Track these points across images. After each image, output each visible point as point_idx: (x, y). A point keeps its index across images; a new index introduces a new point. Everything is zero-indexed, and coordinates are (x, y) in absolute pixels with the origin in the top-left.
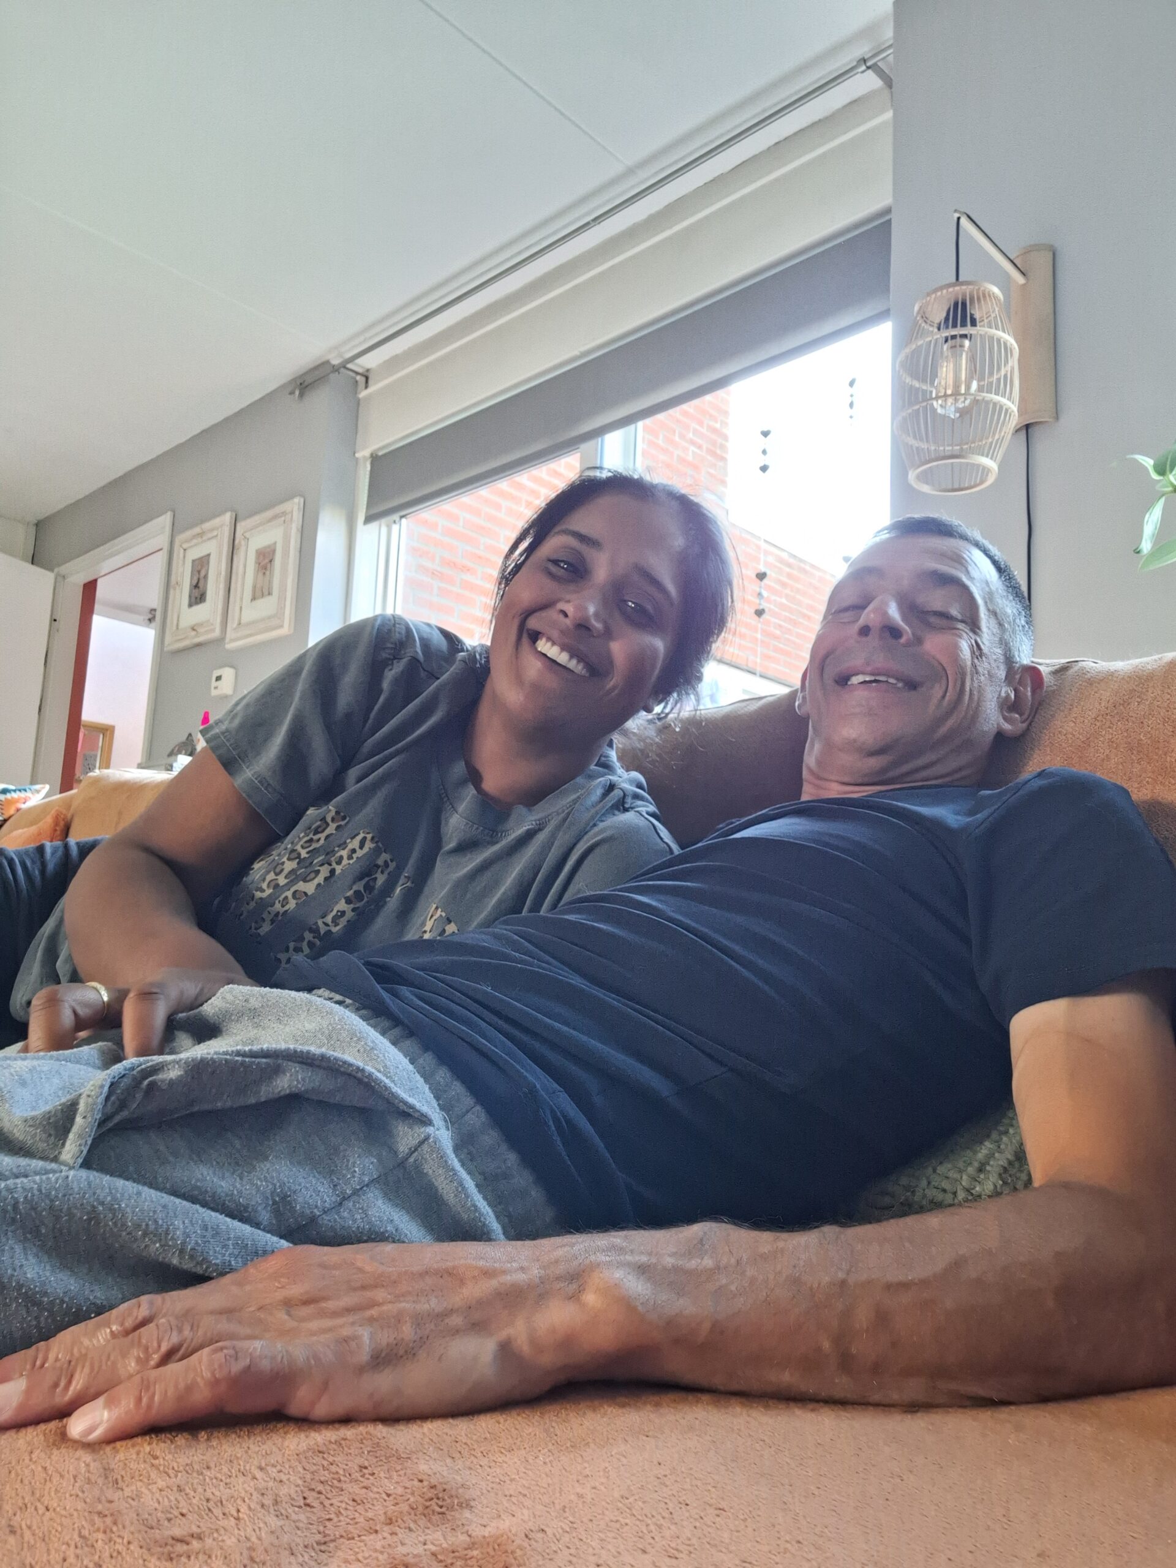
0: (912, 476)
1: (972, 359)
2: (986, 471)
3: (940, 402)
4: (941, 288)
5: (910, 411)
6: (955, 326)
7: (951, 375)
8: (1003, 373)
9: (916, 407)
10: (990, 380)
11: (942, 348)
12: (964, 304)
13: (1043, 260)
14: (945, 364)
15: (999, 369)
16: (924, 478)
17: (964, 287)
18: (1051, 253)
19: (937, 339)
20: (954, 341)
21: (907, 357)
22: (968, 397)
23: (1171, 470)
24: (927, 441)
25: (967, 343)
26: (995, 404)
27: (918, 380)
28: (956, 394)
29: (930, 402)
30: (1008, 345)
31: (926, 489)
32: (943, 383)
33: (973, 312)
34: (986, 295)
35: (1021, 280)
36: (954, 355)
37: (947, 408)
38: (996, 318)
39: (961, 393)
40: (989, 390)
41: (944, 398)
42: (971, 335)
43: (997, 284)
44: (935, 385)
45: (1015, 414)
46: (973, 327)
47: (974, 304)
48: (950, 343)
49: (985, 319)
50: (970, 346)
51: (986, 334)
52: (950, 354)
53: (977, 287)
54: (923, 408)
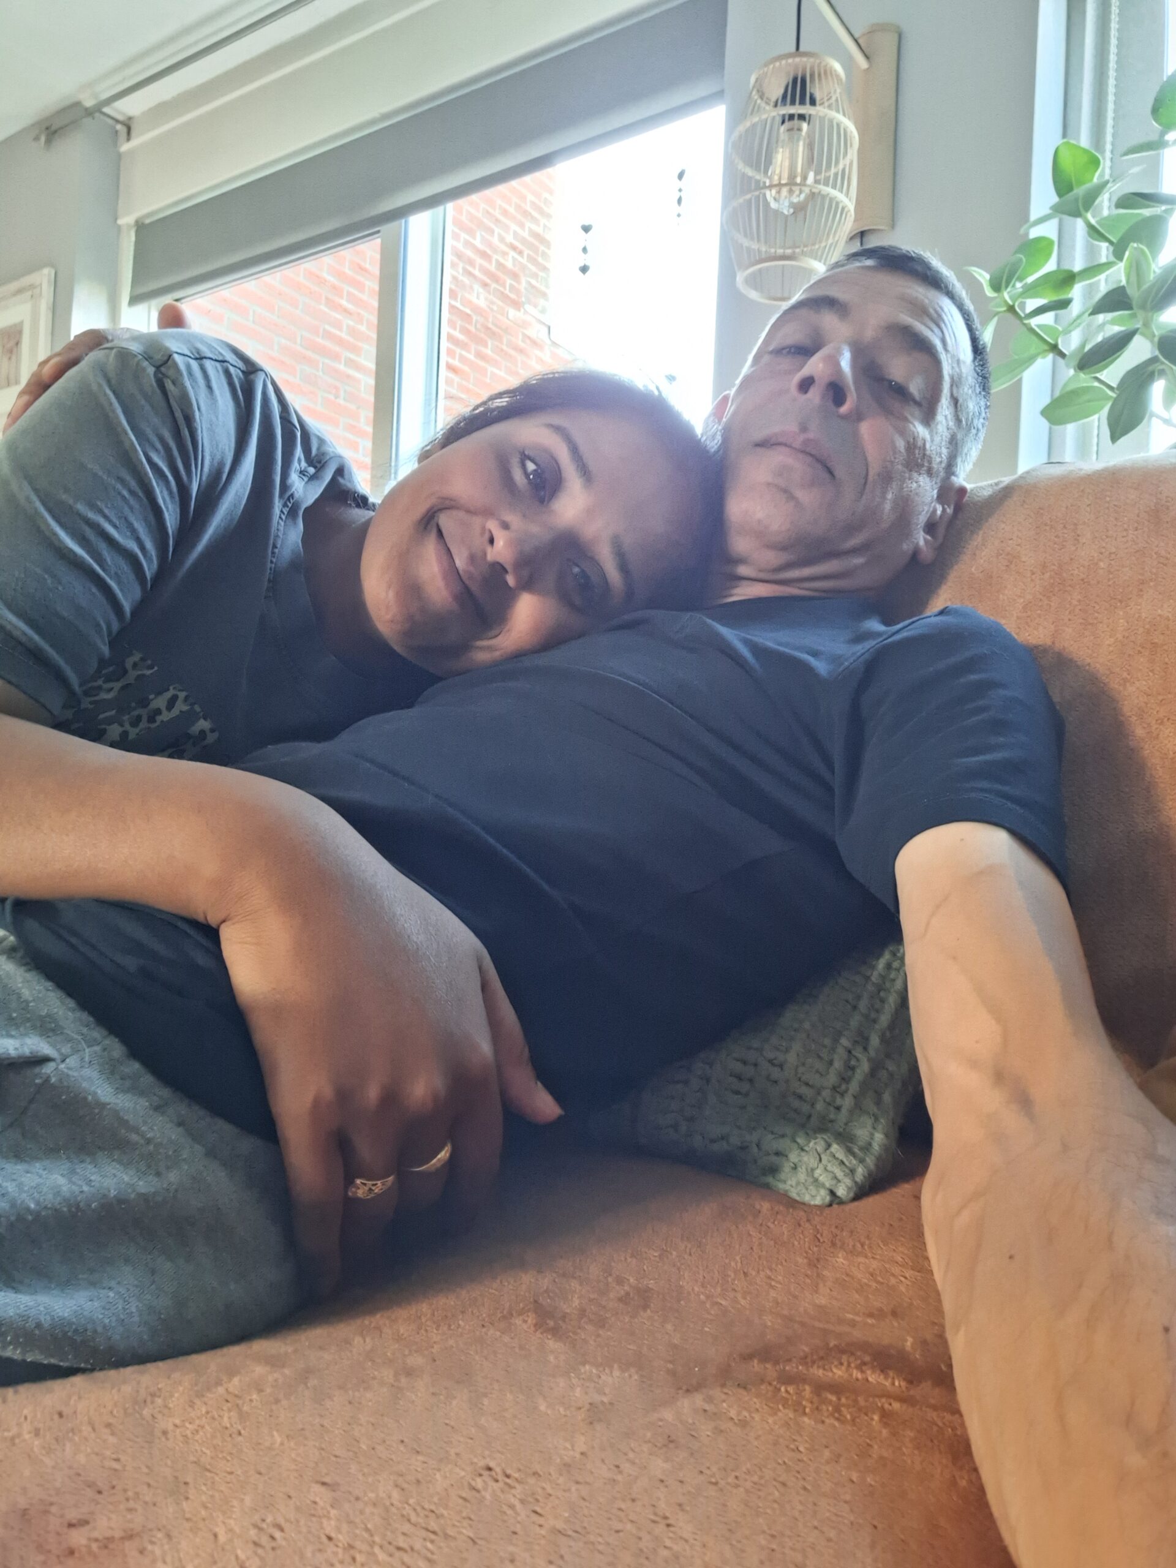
0: (740, 278)
1: (810, 146)
3: (774, 192)
4: (780, 58)
5: (741, 200)
6: (793, 103)
7: (787, 164)
8: (841, 166)
9: (748, 197)
10: (827, 174)
11: (778, 129)
12: (804, 81)
13: (888, 42)
14: (781, 150)
15: (837, 162)
16: (754, 281)
17: (805, 59)
18: (896, 36)
19: (774, 118)
20: (791, 123)
21: (740, 137)
22: (803, 188)
23: (1007, 287)
24: (759, 240)
25: (805, 126)
26: (831, 200)
27: (751, 166)
28: (791, 183)
29: (763, 191)
30: (849, 134)
31: (753, 295)
32: (778, 172)
33: (812, 91)
34: (828, 72)
35: (863, 63)
36: (791, 139)
37: (781, 202)
38: (837, 100)
39: (796, 184)
40: (826, 184)
41: (777, 188)
42: (810, 116)
43: (838, 60)
44: (769, 174)
45: (851, 216)
46: (812, 108)
47: (814, 80)
48: (787, 125)
49: (826, 99)
50: (808, 129)
51: (826, 115)
52: (787, 139)
53: (818, 61)
54: (755, 199)
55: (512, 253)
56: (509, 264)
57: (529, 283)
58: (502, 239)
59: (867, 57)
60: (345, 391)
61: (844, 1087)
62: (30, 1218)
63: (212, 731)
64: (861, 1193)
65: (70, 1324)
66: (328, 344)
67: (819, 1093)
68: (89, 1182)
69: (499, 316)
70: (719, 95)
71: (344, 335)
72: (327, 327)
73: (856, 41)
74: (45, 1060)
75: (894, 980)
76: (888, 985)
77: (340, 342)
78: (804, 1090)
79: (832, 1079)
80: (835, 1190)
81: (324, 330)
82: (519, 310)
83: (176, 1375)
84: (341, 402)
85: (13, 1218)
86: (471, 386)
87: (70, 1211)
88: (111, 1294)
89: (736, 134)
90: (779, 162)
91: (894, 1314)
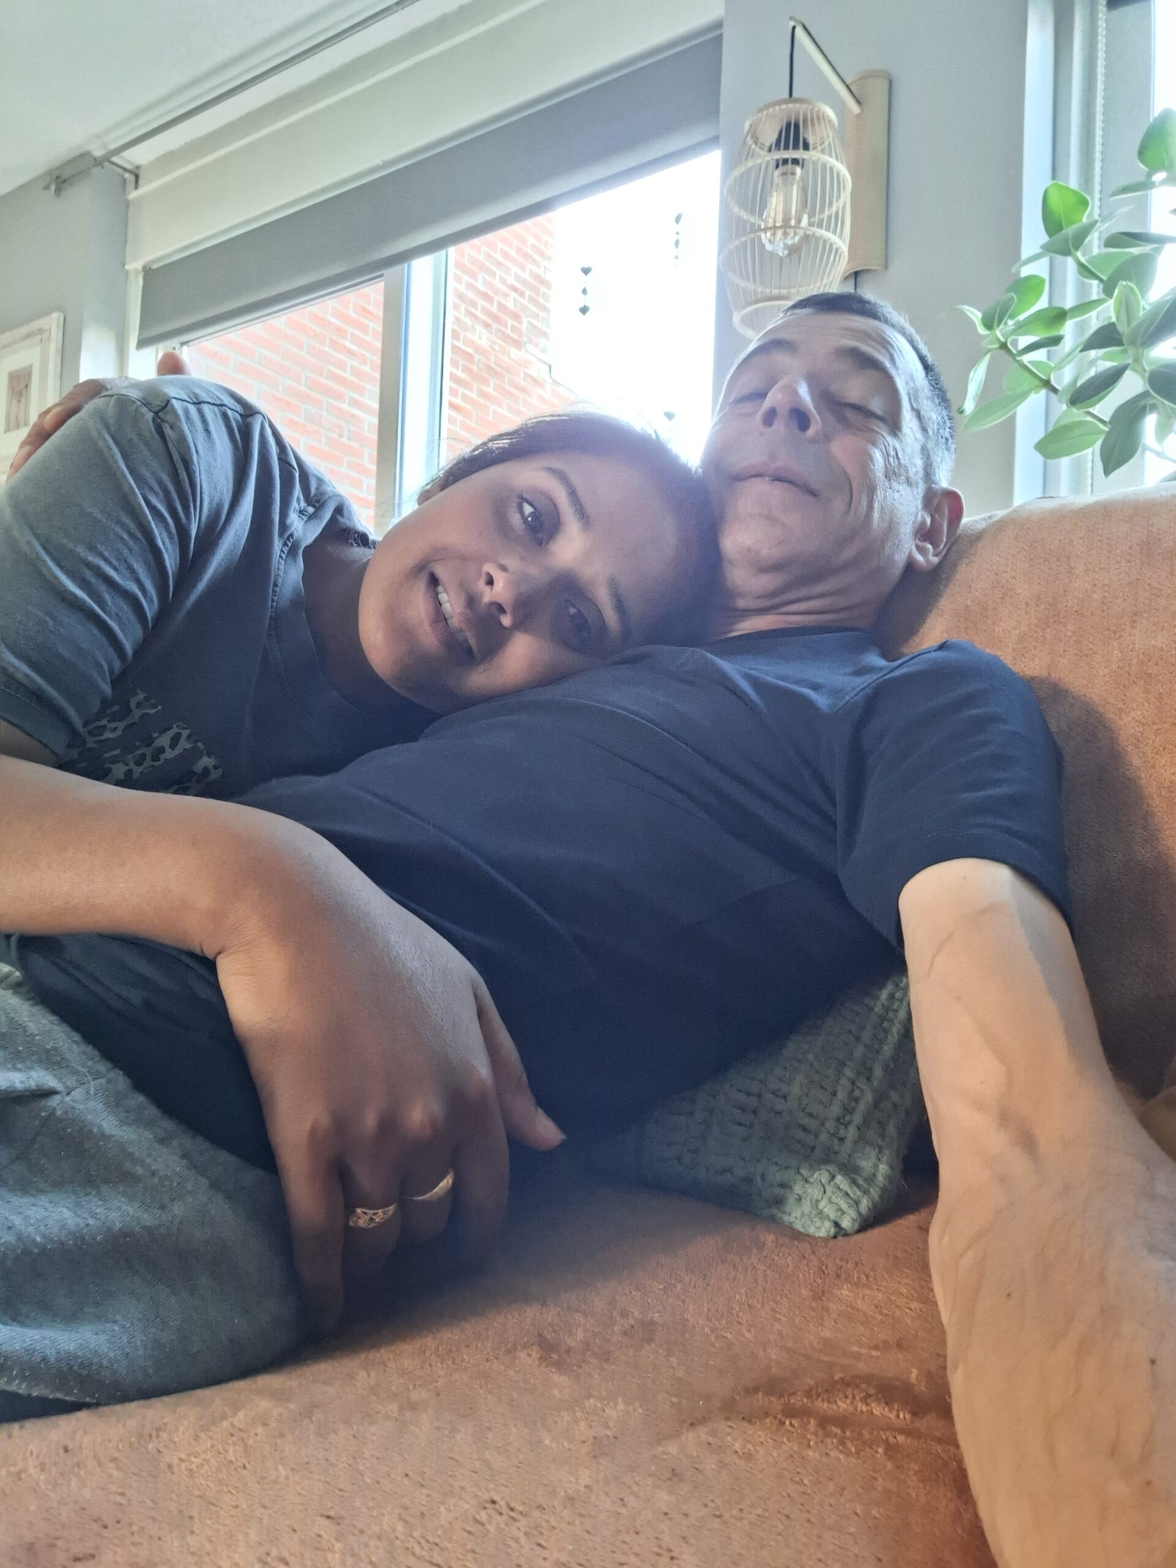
0: (736, 318)
1: (804, 190)
3: (769, 234)
4: (773, 104)
5: (737, 243)
6: (786, 147)
7: (781, 207)
8: (834, 209)
9: (744, 239)
10: (821, 217)
11: (773, 174)
12: (797, 126)
13: (879, 89)
14: (775, 194)
15: (831, 204)
16: (748, 320)
17: (797, 105)
18: (886, 83)
19: (768, 162)
20: (785, 167)
21: (735, 181)
22: (798, 231)
23: (999, 324)
24: (754, 282)
25: (798, 170)
26: (825, 241)
27: (746, 210)
28: (786, 225)
29: (758, 234)
30: (841, 177)
31: (750, 333)
32: (772, 214)
33: (806, 136)
34: (820, 118)
35: (855, 108)
36: (785, 183)
37: (776, 243)
38: (830, 144)
39: (790, 227)
40: (820, 226)
41: (772, 231)
42: (803, 160)
43: (832, 107)
44: (764, 217)
45: (845, 257)
46: (807, 152)
47: (807, 126)
48: (781, 169)
49: (818, 144)
50: (802, 174)
51: (819, 159)
52: (780, 182)
53: (811, 107)
54: (751, 241)
55: (513, 295)
56: (511, 305)
57: (530, 323)
58: (503, 281)
59: (859, 102)
60: (349, 431)
61: (847, 1118)
62: (36, 1250)
63: (216, 768)
64: (866, 1224)
65: (77, 1357)
66: (332, 384)
67: (823, 1124)
68: (94, 1216)
69: (501, 356)
70: (713, 141)
71: (348, 376)
72: (332, 369)
73: (848, 87)
74: (52, 1092)
75: (896, 1011)
76: (891, 1015)
77: (343, 381)
78: (806, 1121)
79: (836, 1110)
80: (840, 1222)
81: (329, 371)
82: (520, 349)
83: (181, 1410)
84: (345, 440)
85: (19, 1251)
86: (473, 425)
87: (75, 1244)
88: (116, 1328)
89: (731, 180)
90: (773, 206)
91: (899, 1346)
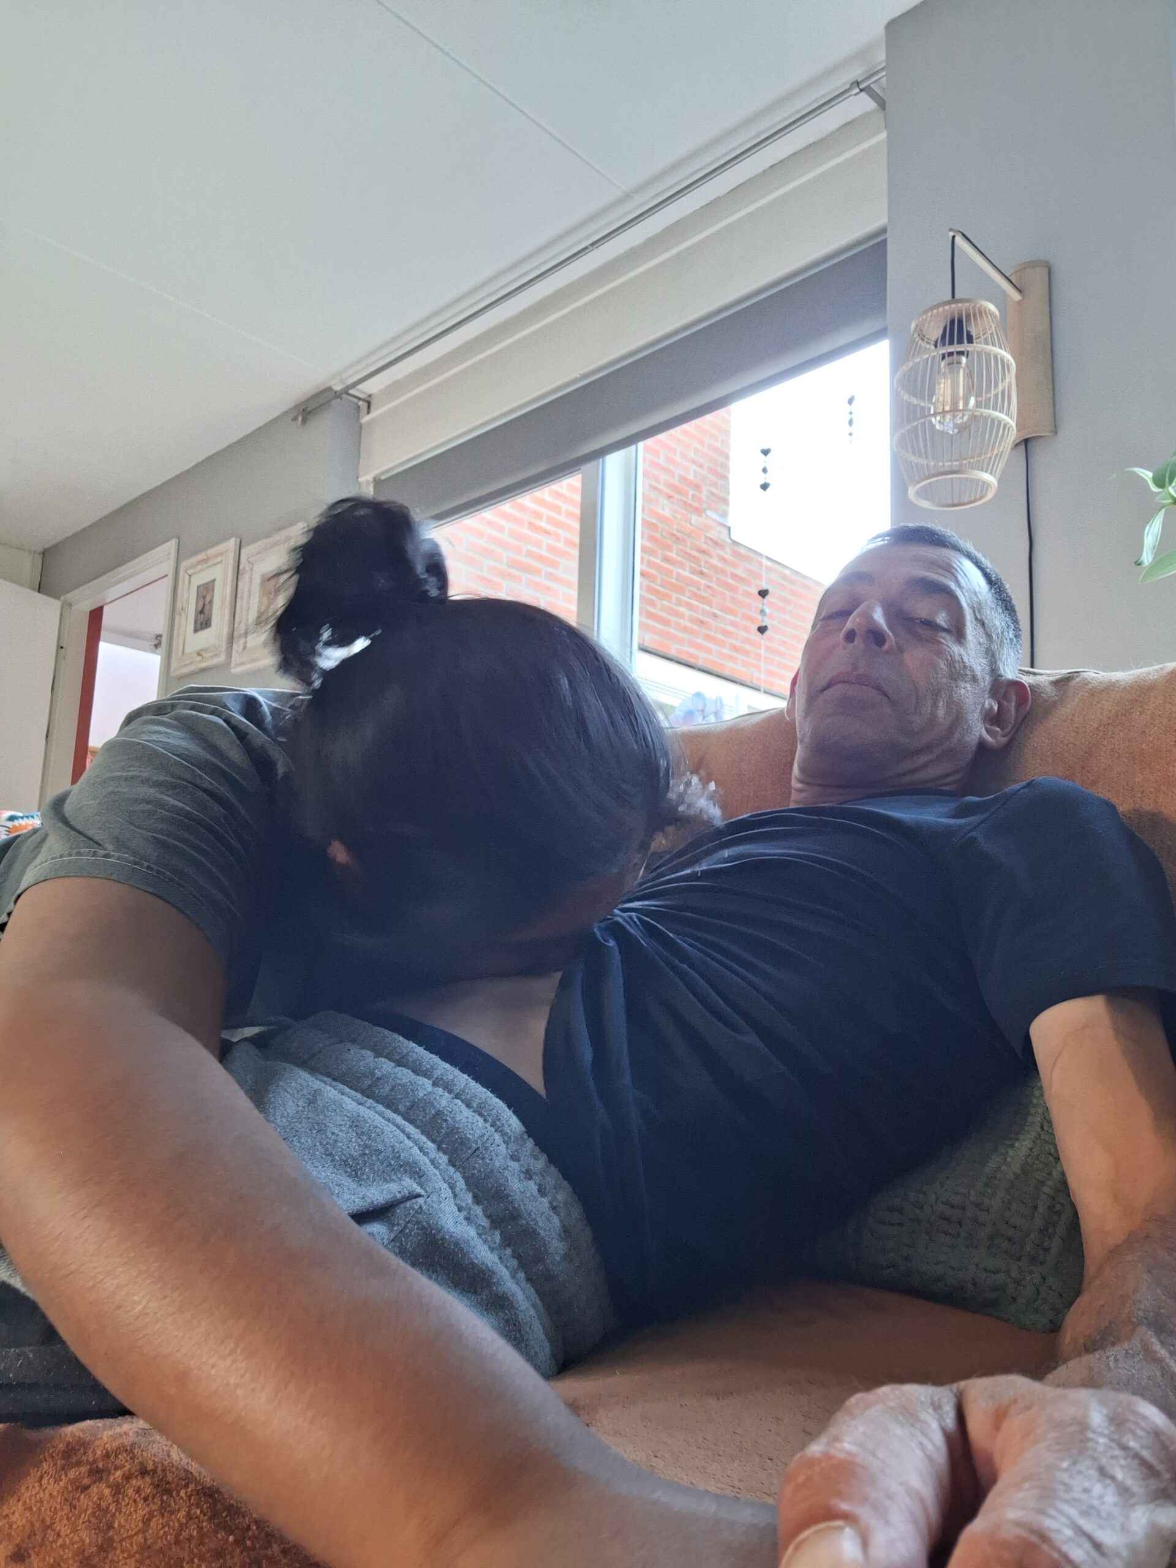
0: (911, 492)
1: (970, 375)
2: (986, 485)
3: (938, 418)
4: (937, 306)
5: (909, 427)
6: (951, 343)
7: (949, 392)
8: (1000, 388)
9: (915, 424)
10: (988, 396)
11: (939, 365)
12: (960, 322)
13: (1038, 277)
14: (943, 381)
15: (996, 385)
16: (923, 493)
17: (960, 305)
18: (1047, 270)
19: (934, 357)
20: (951, 358)
21: (904, 374)
22: (965, 413)
23: (1170, 483)
24: (927, 457)
25: (964, 360)
26: (993, 421)
27: (915, 395)
28: (954, 410)
29: (929, 418)
30: (1006, 361)
31: (925, 504)
32: (941, 399)
33: (969, 329)
34: (982, 313)
35: (1016, 296)
36: (951, 371)
37: (946, 424)
38: (992, 334)
39: (959, 409)
40: (987, 407)
41: (942, 415)
42: (968, 352)
43: (992, 302)
44: (934, 401)
45: (1013, 430)
46: (970, 344)
47: (971, 322)
48: (947, 360)
49: (982, 336)
50: (967, 363)
51: (983, 350)
52: (947, 371)
53: (973, 305)
54: (922, 424)
55: (694, 467)
57: (710, 491)
59: (1020, 291)
66: (530, 562)
69: (684, 523)
70: (879, 334)
71: (544, 553)
72: (529, 547)
73: (1008, 278)
77: (540, 558)
79: (1038, 1222)
81: (527, 550)
86: (659, 588)
89: (899, 374)
90: (942, 391)
